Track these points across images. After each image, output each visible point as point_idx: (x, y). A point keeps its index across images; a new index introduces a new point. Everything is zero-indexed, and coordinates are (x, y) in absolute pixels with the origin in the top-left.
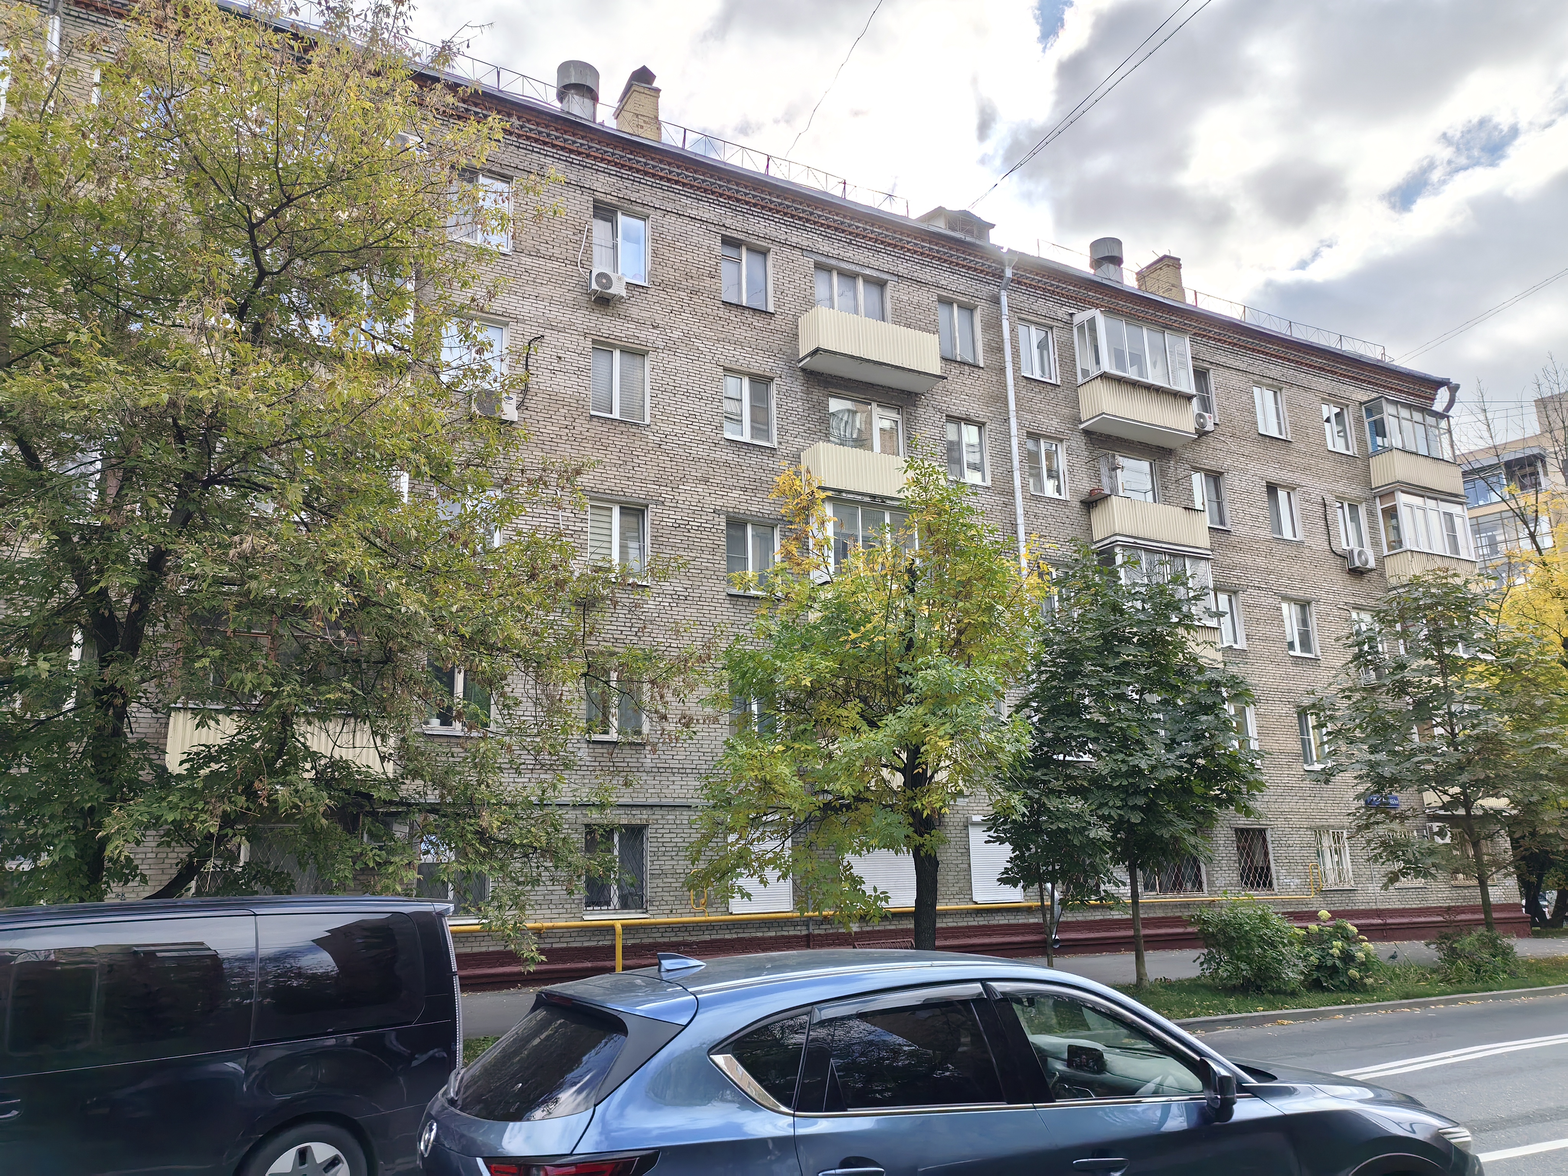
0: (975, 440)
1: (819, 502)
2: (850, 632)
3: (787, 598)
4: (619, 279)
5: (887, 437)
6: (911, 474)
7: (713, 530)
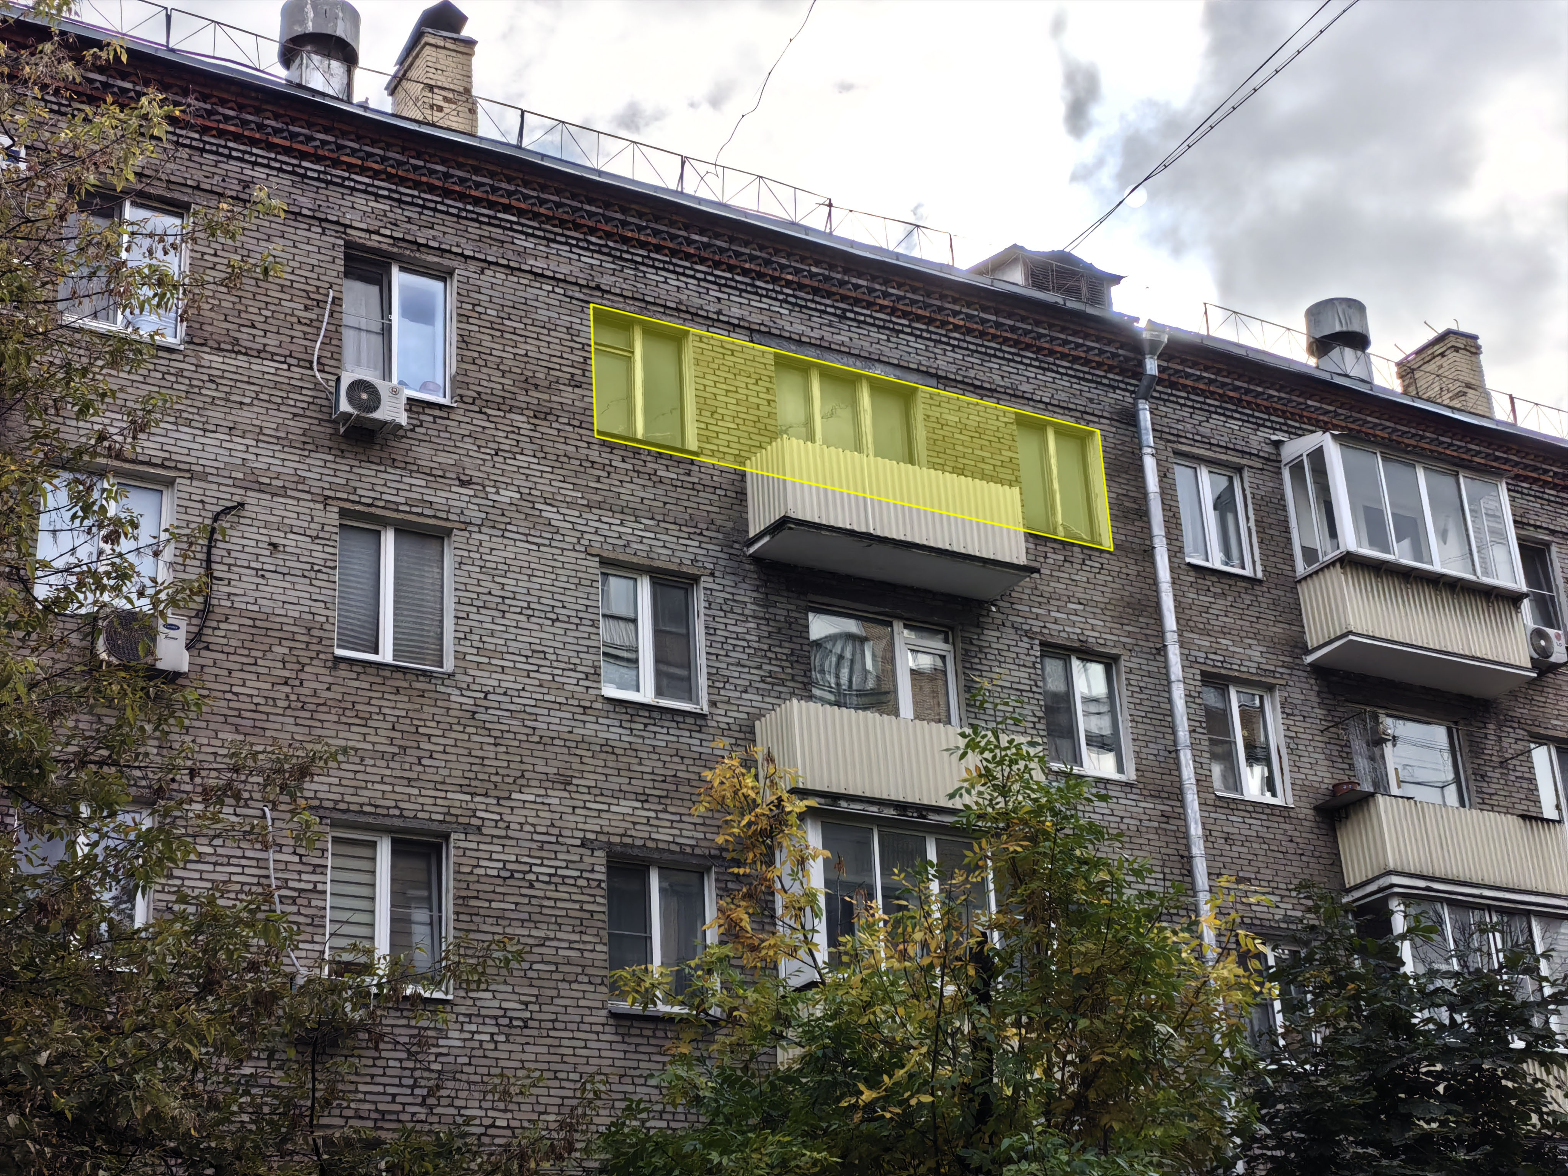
0: (1099, 688)
1: (793, 819)
2: (862, 1087)
3: (731, 1020)
4: (395, 392)
5: (927, 689)
6: (974, 760)
7: (582, 882)
